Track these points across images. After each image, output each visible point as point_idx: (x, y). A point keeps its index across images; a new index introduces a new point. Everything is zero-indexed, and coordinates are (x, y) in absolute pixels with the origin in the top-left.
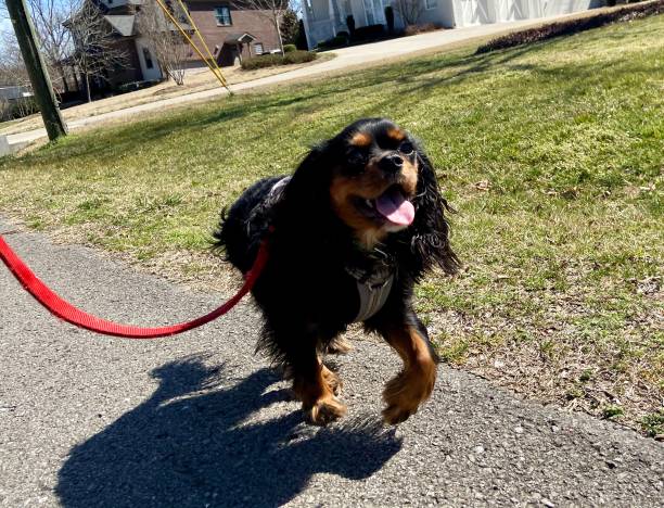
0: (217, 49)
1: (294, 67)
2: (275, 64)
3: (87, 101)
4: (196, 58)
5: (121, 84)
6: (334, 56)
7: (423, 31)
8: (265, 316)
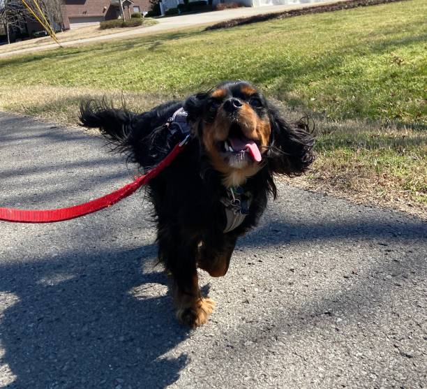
0: (105, 9)
1: (126, 29)
2: (117, 26)
3: (7, 43)
4: (89, 15)
5: (35, 32)
6: (155, 23)
7: (229, 8)
8: (156, 207)
